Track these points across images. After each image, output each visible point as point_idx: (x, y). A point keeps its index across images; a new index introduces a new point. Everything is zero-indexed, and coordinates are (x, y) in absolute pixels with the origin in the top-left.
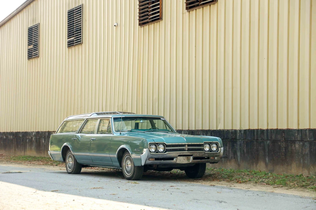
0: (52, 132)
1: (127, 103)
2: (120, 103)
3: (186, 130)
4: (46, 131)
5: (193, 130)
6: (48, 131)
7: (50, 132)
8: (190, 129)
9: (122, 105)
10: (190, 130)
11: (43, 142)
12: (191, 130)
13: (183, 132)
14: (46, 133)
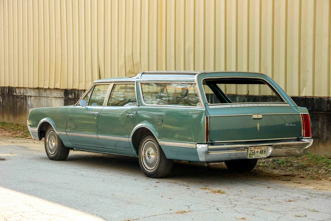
0: (14, 87)
1: (140, 53)
2: (129, 53)
3: (244, 96)
4: (6, 86)
5: (256, 96)
6: (8, 86)
7: (12, 87)
8: (250, 94)
9: (132, 55)
10: (250, 96)
11: (1, 101)
12: (253, 96)
13: (237, 97)
14: (5, 89)
